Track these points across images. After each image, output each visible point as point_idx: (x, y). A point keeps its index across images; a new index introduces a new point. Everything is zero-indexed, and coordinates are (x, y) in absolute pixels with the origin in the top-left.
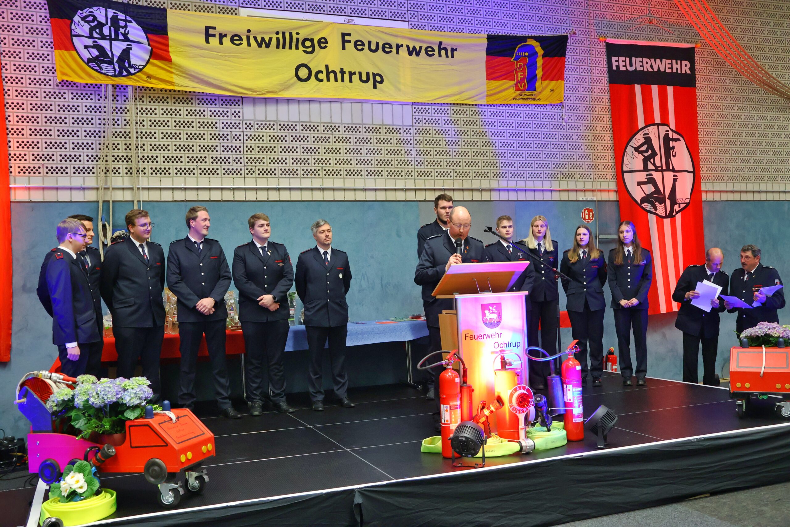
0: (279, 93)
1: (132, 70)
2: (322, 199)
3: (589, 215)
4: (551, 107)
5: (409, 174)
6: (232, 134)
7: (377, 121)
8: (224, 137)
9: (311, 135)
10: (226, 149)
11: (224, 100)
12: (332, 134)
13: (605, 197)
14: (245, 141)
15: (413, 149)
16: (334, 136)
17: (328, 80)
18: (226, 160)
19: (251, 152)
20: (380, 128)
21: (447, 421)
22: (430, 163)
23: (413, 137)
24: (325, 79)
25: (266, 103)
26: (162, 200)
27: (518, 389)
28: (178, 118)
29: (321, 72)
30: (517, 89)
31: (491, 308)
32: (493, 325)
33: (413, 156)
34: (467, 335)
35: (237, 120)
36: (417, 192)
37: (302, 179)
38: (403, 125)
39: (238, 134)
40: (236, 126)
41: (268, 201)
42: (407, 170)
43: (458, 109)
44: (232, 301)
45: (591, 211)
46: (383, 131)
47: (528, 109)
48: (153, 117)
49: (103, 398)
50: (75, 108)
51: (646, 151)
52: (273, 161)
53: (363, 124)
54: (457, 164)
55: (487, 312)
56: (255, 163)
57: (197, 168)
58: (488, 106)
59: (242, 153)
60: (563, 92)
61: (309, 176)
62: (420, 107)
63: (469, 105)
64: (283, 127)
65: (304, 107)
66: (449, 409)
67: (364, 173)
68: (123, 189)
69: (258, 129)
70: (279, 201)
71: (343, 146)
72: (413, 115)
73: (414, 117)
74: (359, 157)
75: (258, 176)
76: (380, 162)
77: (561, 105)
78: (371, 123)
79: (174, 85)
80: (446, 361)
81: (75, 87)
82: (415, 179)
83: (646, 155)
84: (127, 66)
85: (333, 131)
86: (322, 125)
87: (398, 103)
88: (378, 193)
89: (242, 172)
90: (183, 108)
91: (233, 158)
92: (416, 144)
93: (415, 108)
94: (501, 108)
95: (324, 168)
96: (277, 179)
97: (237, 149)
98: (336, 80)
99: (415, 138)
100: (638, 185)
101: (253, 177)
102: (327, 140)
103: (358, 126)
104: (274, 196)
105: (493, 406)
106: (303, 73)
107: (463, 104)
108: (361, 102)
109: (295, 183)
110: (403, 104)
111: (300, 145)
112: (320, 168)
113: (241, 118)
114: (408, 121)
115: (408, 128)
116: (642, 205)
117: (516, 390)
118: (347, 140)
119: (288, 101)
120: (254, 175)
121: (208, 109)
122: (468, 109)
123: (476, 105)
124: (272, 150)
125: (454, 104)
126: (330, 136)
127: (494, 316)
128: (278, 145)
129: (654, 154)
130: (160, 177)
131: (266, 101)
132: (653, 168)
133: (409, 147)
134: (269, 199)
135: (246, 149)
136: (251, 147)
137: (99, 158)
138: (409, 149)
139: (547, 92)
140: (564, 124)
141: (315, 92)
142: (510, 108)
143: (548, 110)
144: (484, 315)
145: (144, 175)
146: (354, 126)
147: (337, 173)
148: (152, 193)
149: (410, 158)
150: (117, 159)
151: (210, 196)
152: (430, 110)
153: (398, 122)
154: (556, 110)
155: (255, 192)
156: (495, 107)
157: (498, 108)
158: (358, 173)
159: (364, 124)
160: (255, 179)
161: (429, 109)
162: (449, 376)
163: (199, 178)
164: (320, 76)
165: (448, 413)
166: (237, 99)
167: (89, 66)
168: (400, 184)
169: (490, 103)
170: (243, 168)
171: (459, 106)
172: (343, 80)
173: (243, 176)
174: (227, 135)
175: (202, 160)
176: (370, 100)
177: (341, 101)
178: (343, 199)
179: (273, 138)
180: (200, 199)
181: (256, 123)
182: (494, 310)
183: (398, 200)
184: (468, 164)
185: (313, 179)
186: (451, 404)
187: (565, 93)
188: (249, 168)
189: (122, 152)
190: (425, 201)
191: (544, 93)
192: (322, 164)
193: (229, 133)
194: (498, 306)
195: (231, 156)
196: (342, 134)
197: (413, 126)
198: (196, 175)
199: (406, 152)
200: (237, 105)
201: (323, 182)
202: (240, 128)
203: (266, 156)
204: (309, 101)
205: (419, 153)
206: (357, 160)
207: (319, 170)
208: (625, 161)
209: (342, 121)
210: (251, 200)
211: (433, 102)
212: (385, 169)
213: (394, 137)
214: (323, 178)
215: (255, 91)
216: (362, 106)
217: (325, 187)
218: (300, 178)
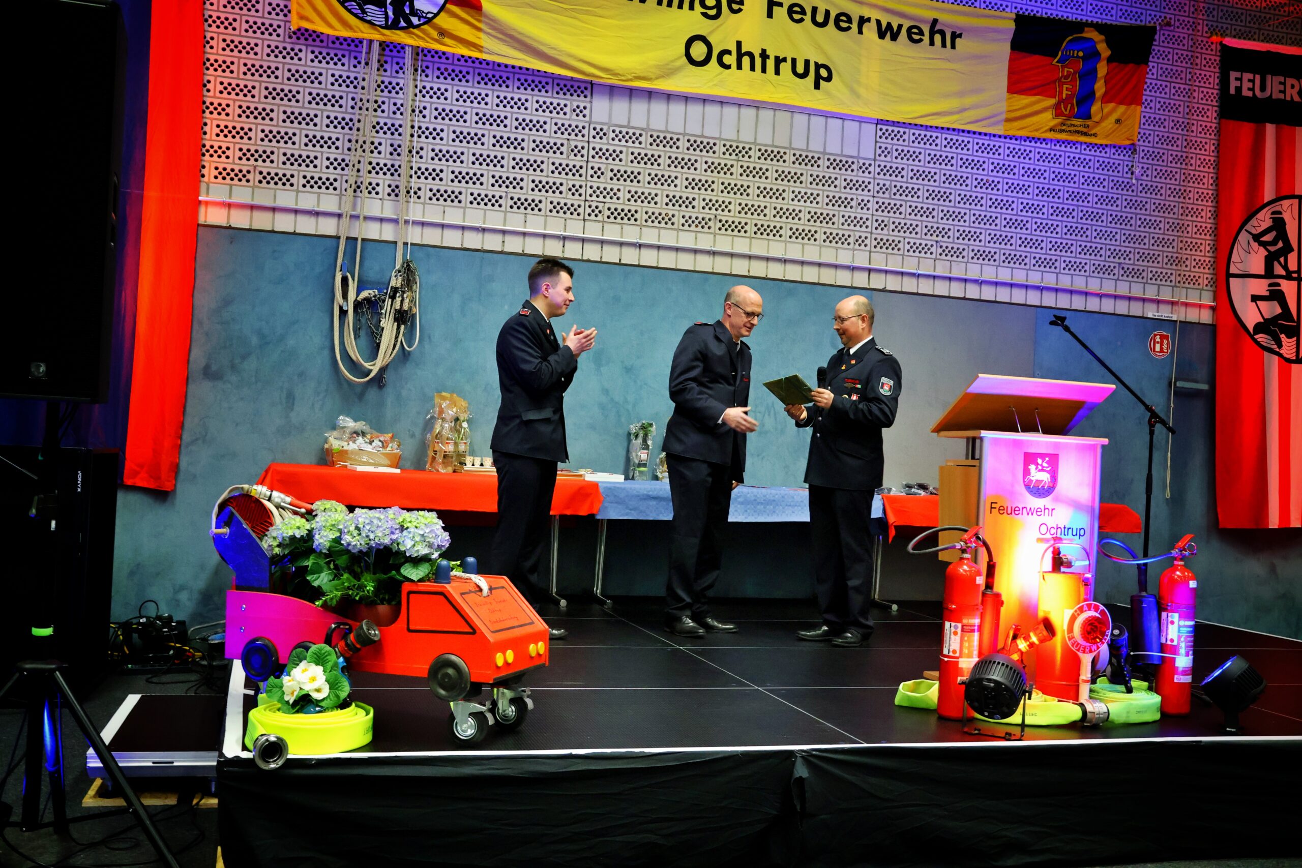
0: (655, 82)
1: (415, 20)
2: (711, 270)
3: (1162, 345)
4: (1113, 150)
5: (861, 241)
6: (569, 144)
7: (816, 146)
8: (556, 148)
9: (703, 157)
10: (559, 168)
11: (562, 86)
12: (738, 160)
13: (1192, 316)
14: (590, 159)
15: (871, 199)
16: (740, 163)
17: (739, 67)
18: (555, 188)
19: (599, 177)
20: (819, 158)
21: (954, 652)
22: (898, 227)
23: (874, 178)
24: (734, 66)
25: (631, 97)
26: (444, 245)
27: (1086, 608)
28: (482, 109)
29: (729, 52)
30: (1058, 114)
31: (1040, 461)
32: (1041, 491)
33: (870, 212)
34: (994, 505)
35: (580, 121)
36: (872, 275)
37: (681, 233)
38: (858, 157)
39: (580, 145)
40: (578, 131)
41: (620, 264)
42: (858, 234)
43: (955, 138)
45: (1166, 337)
46: (823, 163)
47: (1073, 150)
48: (441, 104)
49: (367, 536)
50: (315, 78)
51: (1274, 242)
52: (634, 196)
53: (792, 149)
54: (943, 232)
55: (1032, 467)
56: (604, 197)
57: (506, 196)
58: (1005, 137)
59: (583, 178)
60: (1137, 126)
61: (693, 228)
62: (890, 128)
63: (974, 133)
64: (656, 141)
65: (695, 109)
66: (959, 630)
67: (786, 233)
68: (382, 220)
69: (613, 139)
70: (639, 266)
71: (754, 183)
72: (876, 142)
73: (878, 145)
74: (779, 203)
75: (606, 219)
76: (815, 217)
77: (1132, 148)
78: (805, 148)
79: (481, 51)
80: (962, 543)
81: (318, 43)
82: (870, 252)
83: (1272, 249)
84: (408, 11)
85: (740, 155)
86: (723, 143)
87: (853, 118)
88: (807, 269)
89: (581, 210)
90: (493, 94)
91: (568, 184)
92: (878, 192)
93: (881, 130)
94: (1027, 143)
95: (719, 218)
96: (638, 228)
97: (576, 171)
98: (753, 68)
99: (877, 181)
100: (1252, 301)
101: (599, 221)
102: (728, 170)
103: (782, 151)
104: (630, 256)
105: (1036, 635)
106: (699, 50)
107: (963, 131)
108: (792, 110)
109: (668, 238)
110: (861, 120)
111: (682, 174)
112: (712, 217)
113: (587, 119)
114: (868, 151)
115: (867, 163)
116: (1256, 337)
117: (1081, 610)
118: (761, 173)
119: (669, 96)
120: (600, 217)
121: (533, 98)
122: (971, 140)
123: (986, 134)
124: (634, 177)
125: (948, 129)
126: (735, 163)
127: (1045, 477)
128: (646, 170)
129: (1288, 249)
130: (444, 206)
131: (631, 93)
132: (1283, 273)
133: (865, 196)
134: (623, 262)
135: (591, 172)
136: (599, 169)
137: (347, 165)
138: (866, 199)
139: (1109, 123)
140: (1134, 181)
141: (715, 85)
142: (1044, 145)
143: (1108, 155)
144: (1026, 472)
145: (418, 201)
146: (776, 150)
147: (740, 228)
148: (428, 231)
149: (865, 214)
150: (375, 168)
151: (524, 247)
152: (907, 135)
153: (851, 151)
154: (1122, 157)
155: (599, 247)
156: (1018, 142)
157: (1023, 143)
158: (776, 232)
159: (794, 149)
160: (601, 224)
161: (904, 133)
162: (965, 571)
163: (508, 214)
164: (727, 59)
165: (958, 638)
166: (583, 86)
167: (346, 8)
168: (844, 258)
169: (1011, 133)
170: (582, 203)
171: (956, 133)
172: (764, 70)
173: (581, 217)
174: (562, 145)
175: (516, 183)
176: (806, 108)
177: (757, 105)
178: (747, 274)
179: (638, 158)
180: (506, 250)
181: (612, 129)
182: (1045, 465)
183: (838, 284)
184: (963, 235)
185: (699, 235)
186: (965, 621)
187: (1140, 128)
188: (594, 205)
189: (385, 158)
190: (884, 290)
191: (1103, 124)
192: (716, 210)
193: (565, 142)
194: (1053, 460)
195: (564, 182)
196: (754, 161)
197: (875, 160)
198: (503, 208)
199: (859, 204)
200: (582, 95)
201: (715, 241)
202: (583, 136)
203: (624, 188)
204: (704, 100)
205: (881, 207)
206: (775, 208)
207: (710, 220)
208: (1235, 257)
209: (755, 139)
210: (592, 259)
211: (913, 122)
212: (821, 229)
213: (841, 176)
214: (715, 235)
215: (616, 74)
216: (792, 117)
217: (717, 248)
218: (678, 230)
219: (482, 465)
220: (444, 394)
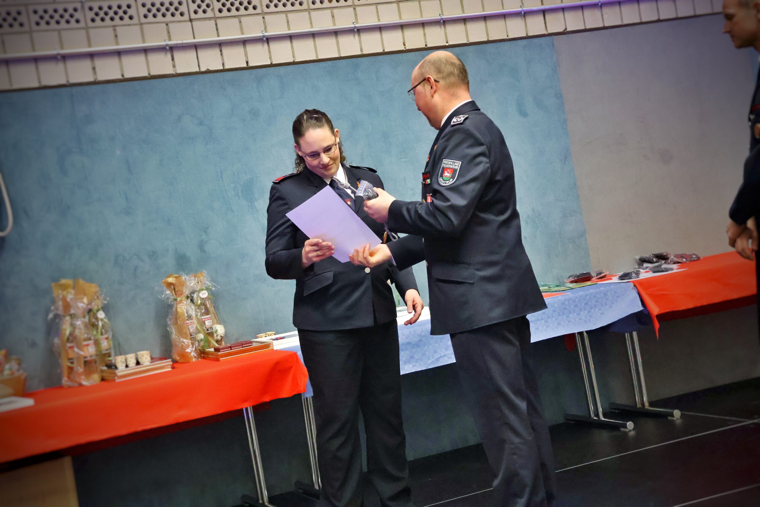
2: (359, 53)
36: (547, 17)
37: (313, 13)
41: (248, 68)
44: (204, 294)
57: (83, 7)
70: (272, 65)
75: (218, 14)
89: (183, 8)
96: (260, 17)
101: (210, 19)
104: (258, 56)
109: (300, 23)
120: (210, 14)
134: (251, 64)
151: (122, 69)
155: (217, 51)
160: (213, 22)
163: (91, 31)
168: (512, 2)
173: (186, 17)
178: (402, 48)
180: (100, 78)
183: (511, 36)
185: (335, 11)
190: (565, 33)
198: (82, 24)
201: (356, 15)
210: (212, 68)
214: (355, 7)
217: (361, 24)
218: (309, 10)
219: (138, 363)
220: (63, 281)
